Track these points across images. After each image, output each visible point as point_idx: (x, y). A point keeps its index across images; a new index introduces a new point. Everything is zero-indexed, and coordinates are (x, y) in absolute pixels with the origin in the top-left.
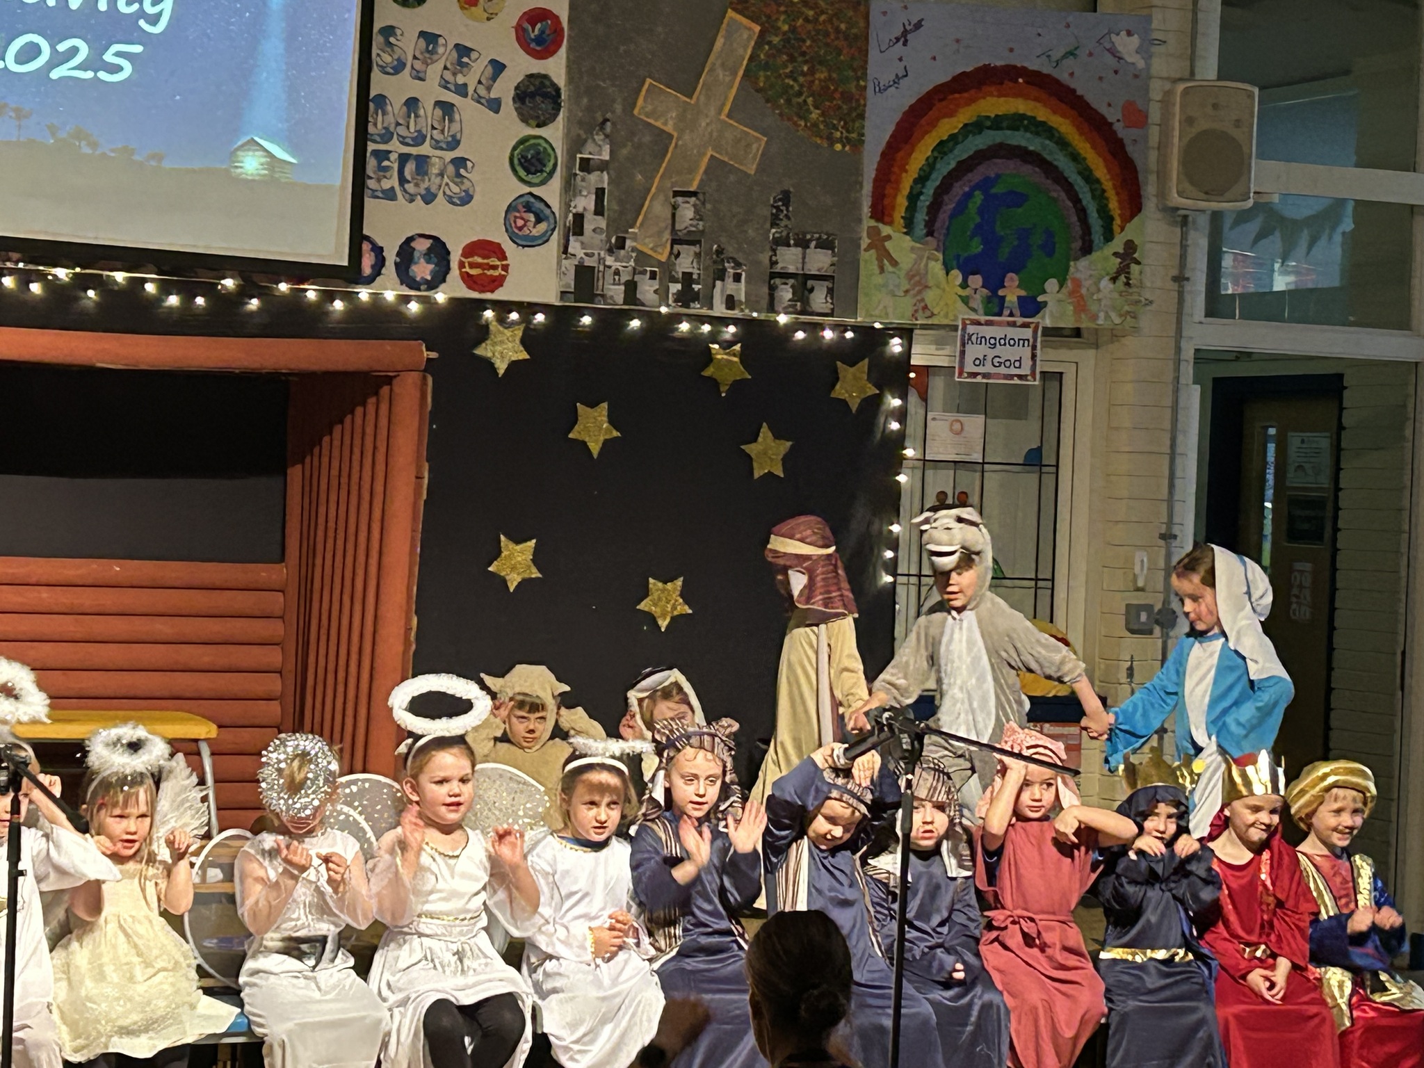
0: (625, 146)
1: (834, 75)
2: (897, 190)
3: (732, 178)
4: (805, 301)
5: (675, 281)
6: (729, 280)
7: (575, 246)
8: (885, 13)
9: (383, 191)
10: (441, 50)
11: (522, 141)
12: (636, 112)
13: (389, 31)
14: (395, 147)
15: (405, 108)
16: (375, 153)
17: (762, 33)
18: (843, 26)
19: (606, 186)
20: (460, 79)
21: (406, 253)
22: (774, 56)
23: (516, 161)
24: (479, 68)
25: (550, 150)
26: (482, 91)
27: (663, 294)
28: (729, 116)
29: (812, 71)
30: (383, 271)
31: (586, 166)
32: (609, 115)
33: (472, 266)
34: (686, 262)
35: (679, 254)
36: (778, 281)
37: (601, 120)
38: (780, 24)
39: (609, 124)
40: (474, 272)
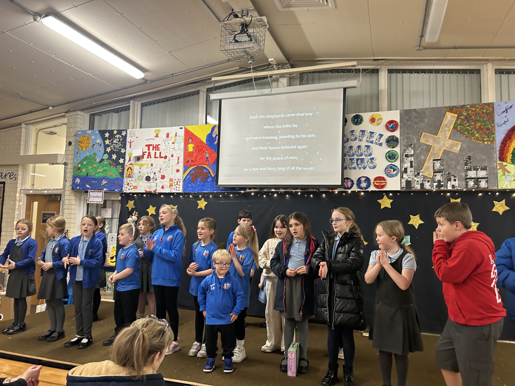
0: (418, 150)
1: (483, 124)
2: (507, 153)
3: (452, 154)
4: (478, 185)
5: (436, 182)
6: (452, 181)
7: (405, 176)
8: (499, 105)
9: (353, 167)
10: (366, 134)
11: (389, 152)
12: (420, 141)
13: (352, 131)
14: (355, 157)
15: (357, 148)
16: (350, 159)
17: (458, 117)
18: (484, 111)
19: (413, 160)
20: (371, 140)
21: (359, 181)
22: (462, 122)
23: (387, 156)
24: (376, 136)
25: (396, 153)
26: (377, 141)
27: (432, 186)
28: (449, 138)
29: (475, 124)
30: (354, 186)
31: (407, 156)
32: (412, 143)
33: (377, 183)
34: (439, 177)
35: (436, 176)
36: (469, 180)
37: (410, 144)
38: (464, 113)
39: (412, 146)
40: (377, 184)
